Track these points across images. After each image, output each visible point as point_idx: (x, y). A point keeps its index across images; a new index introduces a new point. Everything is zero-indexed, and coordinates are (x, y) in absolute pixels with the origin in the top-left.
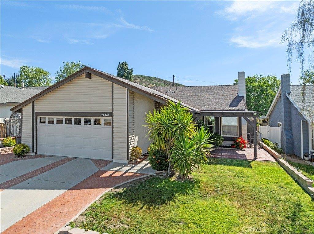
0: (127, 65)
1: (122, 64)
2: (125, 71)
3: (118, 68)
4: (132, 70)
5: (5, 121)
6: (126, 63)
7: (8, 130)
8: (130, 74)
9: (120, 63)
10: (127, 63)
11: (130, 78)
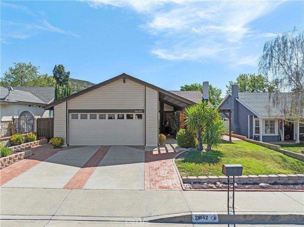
0: (64, 68)
1: (58, 67)
2: (61, 73)
3: (54, 70)
4: (69, 73)
5: (14, 119)
6: (62, 66)
7: (17, 127)
8: (68, 77)
9: (56, 66)
10: (64, 66)
11: (68, 81)
